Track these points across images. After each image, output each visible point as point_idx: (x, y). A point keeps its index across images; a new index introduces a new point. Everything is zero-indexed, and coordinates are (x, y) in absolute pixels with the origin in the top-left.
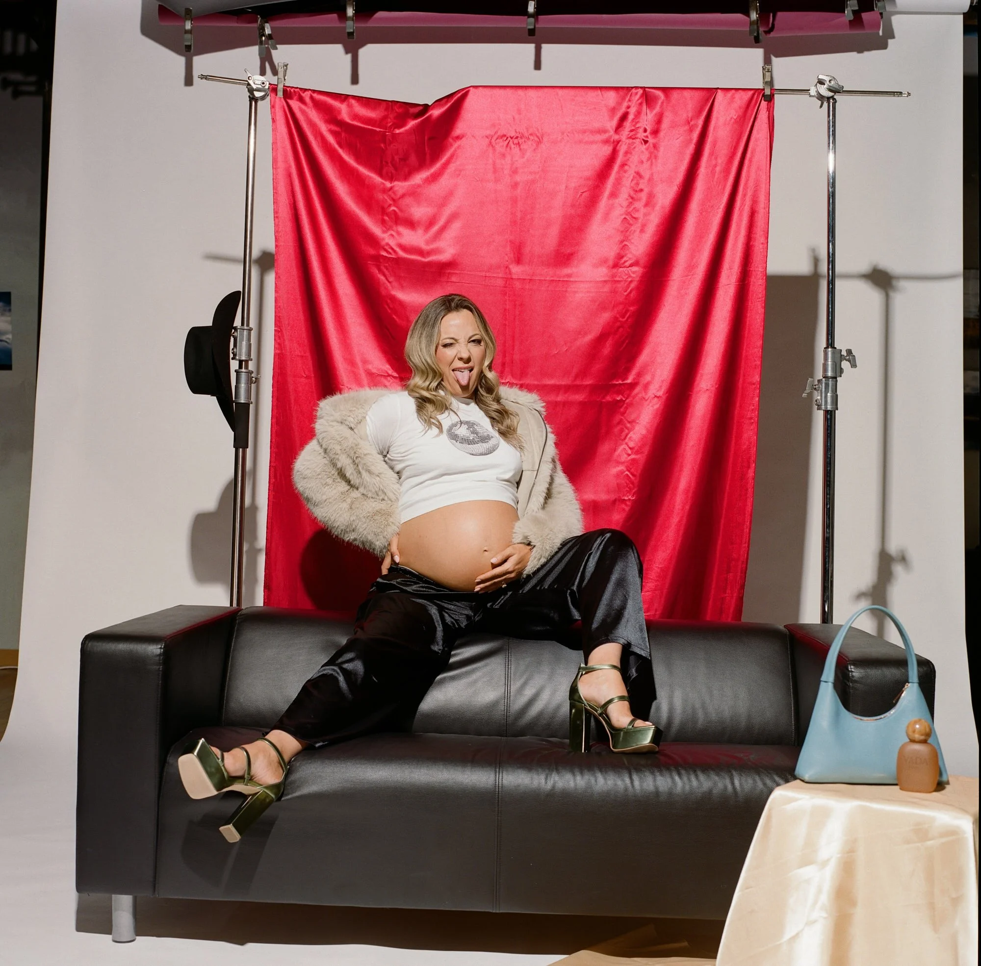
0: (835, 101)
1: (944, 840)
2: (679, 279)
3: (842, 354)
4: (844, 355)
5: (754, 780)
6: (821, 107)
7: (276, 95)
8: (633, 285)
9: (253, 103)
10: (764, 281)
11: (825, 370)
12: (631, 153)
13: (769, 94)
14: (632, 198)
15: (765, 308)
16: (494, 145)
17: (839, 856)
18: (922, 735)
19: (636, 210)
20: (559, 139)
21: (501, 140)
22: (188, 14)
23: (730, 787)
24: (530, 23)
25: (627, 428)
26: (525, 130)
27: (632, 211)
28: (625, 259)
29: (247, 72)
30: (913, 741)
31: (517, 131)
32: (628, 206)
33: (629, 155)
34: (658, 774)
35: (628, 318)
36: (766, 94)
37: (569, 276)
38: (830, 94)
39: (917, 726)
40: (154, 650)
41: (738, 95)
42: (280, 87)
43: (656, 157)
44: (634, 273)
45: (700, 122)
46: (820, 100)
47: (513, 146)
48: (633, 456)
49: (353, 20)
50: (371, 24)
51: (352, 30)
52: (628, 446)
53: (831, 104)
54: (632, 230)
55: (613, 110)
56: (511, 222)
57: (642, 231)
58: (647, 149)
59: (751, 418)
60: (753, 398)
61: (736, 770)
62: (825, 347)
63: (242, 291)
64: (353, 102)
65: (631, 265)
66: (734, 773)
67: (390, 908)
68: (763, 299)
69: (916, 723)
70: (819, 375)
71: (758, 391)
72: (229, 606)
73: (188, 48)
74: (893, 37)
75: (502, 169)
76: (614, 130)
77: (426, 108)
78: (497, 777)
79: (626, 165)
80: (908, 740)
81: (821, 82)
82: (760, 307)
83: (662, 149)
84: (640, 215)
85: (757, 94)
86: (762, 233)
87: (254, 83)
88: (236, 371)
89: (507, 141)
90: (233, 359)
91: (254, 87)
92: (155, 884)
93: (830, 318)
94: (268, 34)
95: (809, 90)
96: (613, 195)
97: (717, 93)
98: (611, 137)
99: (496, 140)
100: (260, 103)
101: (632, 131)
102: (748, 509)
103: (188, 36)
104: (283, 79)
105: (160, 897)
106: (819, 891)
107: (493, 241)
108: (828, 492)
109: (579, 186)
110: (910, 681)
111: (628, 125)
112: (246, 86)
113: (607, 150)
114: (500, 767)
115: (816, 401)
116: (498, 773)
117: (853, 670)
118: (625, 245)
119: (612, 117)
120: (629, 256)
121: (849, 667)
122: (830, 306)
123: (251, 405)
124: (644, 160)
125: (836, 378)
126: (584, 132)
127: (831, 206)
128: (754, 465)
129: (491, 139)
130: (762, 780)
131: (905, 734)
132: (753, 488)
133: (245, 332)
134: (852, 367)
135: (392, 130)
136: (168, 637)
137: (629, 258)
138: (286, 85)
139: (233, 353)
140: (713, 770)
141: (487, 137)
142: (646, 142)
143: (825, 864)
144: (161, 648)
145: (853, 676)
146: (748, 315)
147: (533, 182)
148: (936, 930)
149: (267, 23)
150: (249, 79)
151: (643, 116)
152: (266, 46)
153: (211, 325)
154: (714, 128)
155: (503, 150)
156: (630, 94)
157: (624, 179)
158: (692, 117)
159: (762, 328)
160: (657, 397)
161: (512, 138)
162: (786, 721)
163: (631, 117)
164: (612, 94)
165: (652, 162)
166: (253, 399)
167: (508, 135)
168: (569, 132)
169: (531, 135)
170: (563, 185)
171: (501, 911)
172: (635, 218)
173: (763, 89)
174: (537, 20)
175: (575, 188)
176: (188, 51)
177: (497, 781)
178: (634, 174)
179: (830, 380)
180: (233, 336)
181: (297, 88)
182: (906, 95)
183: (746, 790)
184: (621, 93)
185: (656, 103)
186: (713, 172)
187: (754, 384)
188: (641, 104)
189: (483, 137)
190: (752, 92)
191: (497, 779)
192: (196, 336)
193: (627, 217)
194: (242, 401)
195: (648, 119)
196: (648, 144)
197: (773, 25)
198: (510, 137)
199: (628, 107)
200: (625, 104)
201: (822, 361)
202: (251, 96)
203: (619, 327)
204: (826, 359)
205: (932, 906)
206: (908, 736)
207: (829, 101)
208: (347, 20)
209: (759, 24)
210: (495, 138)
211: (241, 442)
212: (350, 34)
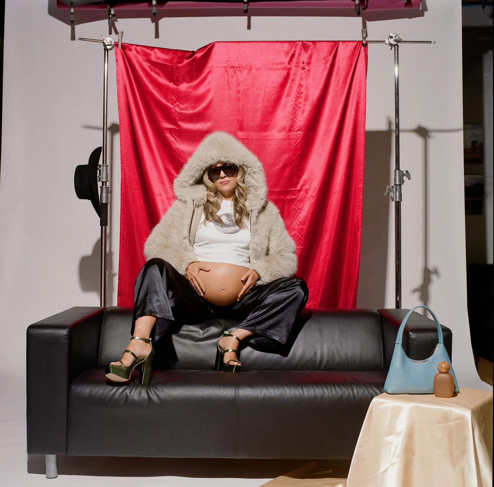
0: (398, 46)
1: (457, 422)
2: (322, 137)
3: (403, 173)
4: (404, 174)
5: (364, 390)
6: (391, 49)
7: (118, 47)
8: (299, 140)
9: (106, 51)
10: (364, 137)
11: (395, 181)
12: (296, 74)
13: (365, 43)
14: (297, 97)
15: (364, 151)
16: (228, 71)
17: (406, 430)
18: (446, 370)
19: (300, 103)
20: (260, 68)
21: (232, 69)
22: (72, 5)
23: (351, 393)
24: (245, 7)
25: (298, 212)
26: (243, 64)
27: (297, 103)
28: (295, 127)
29: (103, 36)
30: (441, 372)
31: (239, 64)
32: (296, 101)
33: (295, 75)
34: (316, 388)
35: (297, 157)
36: (364, 43)
37: (266, 136)
38: (395, 43)
39: (443, 365)
40: (64, 333)
41: (350, 44)
42: (120, 44)
43: (309, 76)
44: (299, 134)
45: (331, 58)
46: (390, 46)
47: (237, 72)
48: (301, 226)
49: (156, 7)
50: (165, 8)
51: (155, 12)
52: (298, 221)
53: (396, 48)
54: (297, 113)
55: (287, 53)
56: (237, 110)
57: (303, 113)
58: (304, 72)
59: (359, 206)
60: (359, 196)
61: (354, 385)
62: (395, 169)
63: (102, 147)
64: (156, 50)
65: (298, 131)
66: (354, 387)
67: (184, 458)
68: (364, 146)
69: (442, 363)
70: (392, 184)
71: (362, 192)
72: (100, 306)
73: (72, 22)
74: (427, 10)
75: (232, 83)
76: (288, 63)
77: (193, 53)
78: (236, 392)
79: (294, 80)
80: (439, 372)
81: (391, 37)
82: (362, 150)
83: (312, 72)
84: (301, 105)
85: (359, 43)
86: (363, 113)
87: (107, 42)
88: (100, 187)
89: (234, 69)
90: (99, 181)
91: (107, 44)
92: (67, 449)
93: (397, 155)
94: (113, 14)
95: (385, 41)
96: (288, 95)
97: (339, 44)
98: (286, 66)
99: (229, 68)
100: (109, 51)
101: (297, 63)
102: (358, 251)
103: (72, 16)
104: (121, 40)
105: (69, 455)
106: (397, 448)
107: (228, 120)
108: (398, 242)
109: (271, 91)
110: (439, 342)
111: (295, 60)
112: (102, 43)
113: (285, 73)
114: (237, 387)
115: (391, 197)
116: (236, 390)
117: (411, 334)
118: (294, 120)
119: (286, 57)
120: (297, 126)
121: (410, 333)
122: (397, 149)
123: (108, 204)
124: (304, 78)
125: (401, 185)
126: (273, 64)
127: (397, 99)
128: (361, 229)
129: (226, 69)
130: (368, 390)
131: (437, 369)
132: (360, 241)
133: (105, 167)
134: (408, 179)
135: (176, 65)
136: (70, 326)
137: (296, 127)
138: (123, 42)
139: (99, 178)
140: (343, 385)
141: (224, 67)
142: (304, 69)
143: (399, 434)
144: (67, 332)
145: (411, 337)
146: (356, 154)
147: (248, 89)
148: (454, 466)
149: (112, 8)
150: (104, 40)
151: (302, 55)
152: (112, 19)
153: (88, 164)
154: (338, 61)
155: (232, 74)
156: (296, 44)
157: (293, 88)
158: (326, 56)
159: (363, 161)
160: (312, 196)
161: (237, 68)
162: (379, 359)
163: (296, 56)
164: (287, 45)
165: (307, 78)
166: (109, 201)
167: (235, 66)
168: (265, 64)
169: (246, 66)
170: (263, 91)
171: (239, 458)
172: (299, 107)
173: (362, 41)
174: (248, 5)
175: (269, 92)
176: (72, 23)
177: (236, 394)
178: (298, 85)
179: (398, 186)
180: (99, 170)
181: (128, 44)
182: (433, 43)
183: (360, 395)
184: (291, 44)
185: (309, 49)
186: (338, 84)
187: (360, 189)
188: (301, 49)
189: (222, 68)
190: (357, 42)
191: (236, 393)
192: (80, 170)
193: (295, 106)
194: (104, 202)
195: (304, 57)
196: (305, 70)
197: (367, 5)
198: (236, 67)
199: (295, 51)
200: (293, 50)
201: (394, 177)
202: (105, 48)
203: (292, 162)
204: (395, 176)
205: (451, 454)
206: (439, 370)
207: (395, 46)
208: (152, 7)
209: (360, 6)
210: (228, 67)
211: (104, 223)
212: (154, 14)
